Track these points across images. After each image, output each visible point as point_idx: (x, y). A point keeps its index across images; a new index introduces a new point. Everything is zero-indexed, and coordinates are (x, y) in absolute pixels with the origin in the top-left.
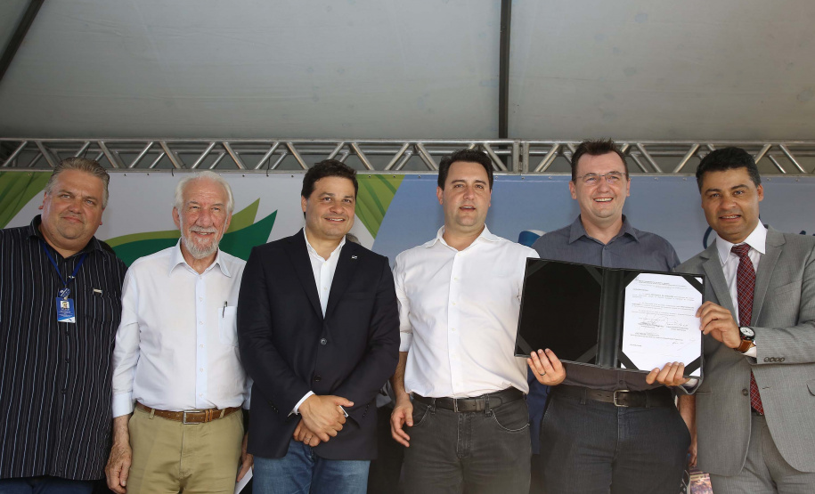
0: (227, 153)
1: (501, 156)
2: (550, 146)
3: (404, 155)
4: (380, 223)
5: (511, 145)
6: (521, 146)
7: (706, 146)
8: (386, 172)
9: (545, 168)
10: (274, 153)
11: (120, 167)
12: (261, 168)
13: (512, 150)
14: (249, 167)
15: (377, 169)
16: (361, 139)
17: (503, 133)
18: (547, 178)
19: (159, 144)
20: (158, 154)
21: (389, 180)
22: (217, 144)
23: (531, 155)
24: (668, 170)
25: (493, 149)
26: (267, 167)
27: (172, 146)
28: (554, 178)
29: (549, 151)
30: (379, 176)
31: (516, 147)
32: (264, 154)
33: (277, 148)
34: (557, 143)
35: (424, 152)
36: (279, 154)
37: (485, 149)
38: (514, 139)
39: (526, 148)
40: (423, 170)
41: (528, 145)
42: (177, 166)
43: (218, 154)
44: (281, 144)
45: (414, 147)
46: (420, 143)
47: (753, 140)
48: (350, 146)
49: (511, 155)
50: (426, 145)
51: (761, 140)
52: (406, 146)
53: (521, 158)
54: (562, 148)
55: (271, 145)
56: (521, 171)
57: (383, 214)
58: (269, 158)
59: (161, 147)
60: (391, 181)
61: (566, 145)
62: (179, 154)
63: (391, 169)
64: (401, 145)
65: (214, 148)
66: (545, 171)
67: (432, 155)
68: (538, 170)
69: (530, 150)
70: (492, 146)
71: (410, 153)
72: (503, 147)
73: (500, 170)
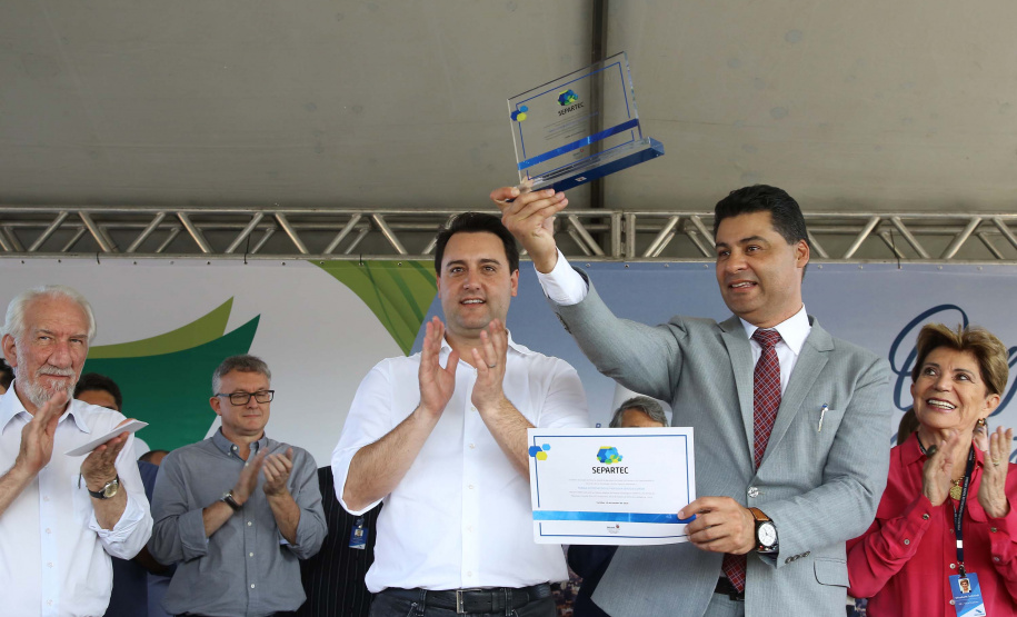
0: (184, 229)
1: (593, 234)
2: (665, 220)
4: (415, 335)
5: (609, 217)
7: (889, 219)
9: (658, 252)
10: (255, 230)
11: (14, 251)
12: (237, 251)
13: (610, 224)
14: (218, 249)
15: (411, 252)
16: (387, 208)
17: (596, 200)
18: (661, 267)
19: (78, 215)
20: (75, 230)
21: (429, 270)
22: (168, 215)
23: (638, 232)
24: (837, 254)
26: (245, 250)
27: (97, 219)
28: (672, 267)
29: (665, 225)
30: (415, 264)
31: (617, 220)
32: (241, 231)
33: (261, 222)
34: (676, 215)
36: (264, 231)
37: (572, 224)
38: (613, 209)
39: (631, 222)
41: (633, 217)
42: (104, 249)
43: (168, 231)
44: (266, 216)
47: (955, 211)
48: (368, 219)
49: (609, 232)
51: (966, 211)
54: (682, 221)
55: (252, 217)
56: (624, 256)
57: (420, 319)
58: (249, 236)
59: (80, 220)
61: (689, 219)
62: (110, 231)
64: (447, 217)
65: (163, 221)
66: (661, 255)
68: (648, 254)
69: (637, 224)
70: (580, 218)
72: (596, 220)
73: (593, 253)
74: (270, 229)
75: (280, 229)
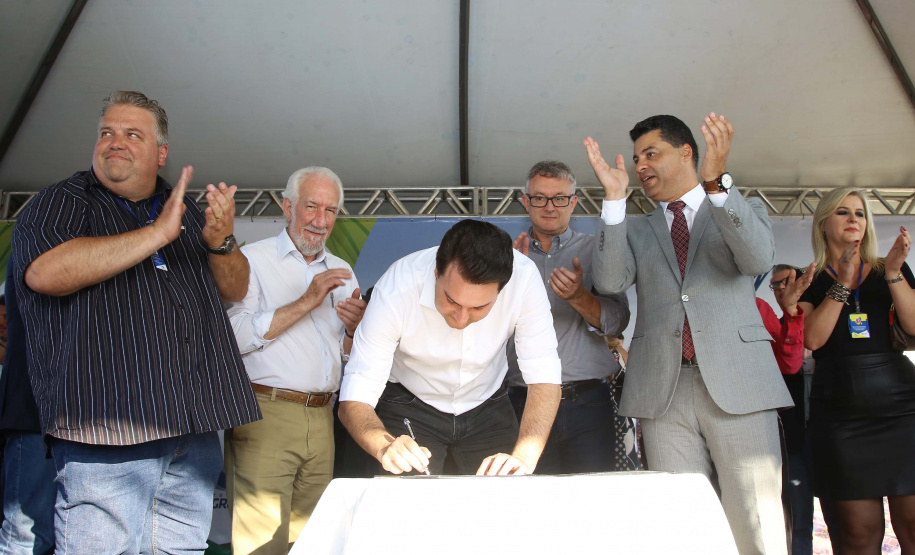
1: (463, 202)
2: (506, 191)
3: (375, 202)
5: (471, 191)
6: (480, 191)
8: (360, 216)
9: (502, 212)
10: (257, 203)
12: (246, 214)
13: (472, 197)
15: (351, 213)
17: (464, 181)
18: (504, 220)
21: (363, 224)
23: (489, 201)
25: (457, 196)
26: (251, 214)
28: (510, 219)
29: (504, 196)
30: (354, 220)
31: (476, 193)
32: (248, 203)
33: (260, 197)
34: (512, 189)
35: (395, 200)
36: (263, 203)
37: (449, 196)
38: (474, 186)
39: (485, 194)
40: (394, 214)
41: (486, 191)
44: (264, 193)
45: (385, 194)
46: (390, 190)
49: (472, 201)
50: (395, 192)
52: (379, 192)
53: (480, 202)
54: (516, 194)
55: (256, 193)
56: (481, 214)
57: (358, 253)
58: (254, 205)
60: (364, 224)
61: (520, 191)
63: (364, 213)
64: (373, 192)
66: (504, 213)
67: (402, 202)
68: (496, 213)
69: (488, 196)
70: (454, 191)
71: (382, 200)
72: (464, 193)
73: (462, 213)
74: (268, 202)
75: (273, 201)
